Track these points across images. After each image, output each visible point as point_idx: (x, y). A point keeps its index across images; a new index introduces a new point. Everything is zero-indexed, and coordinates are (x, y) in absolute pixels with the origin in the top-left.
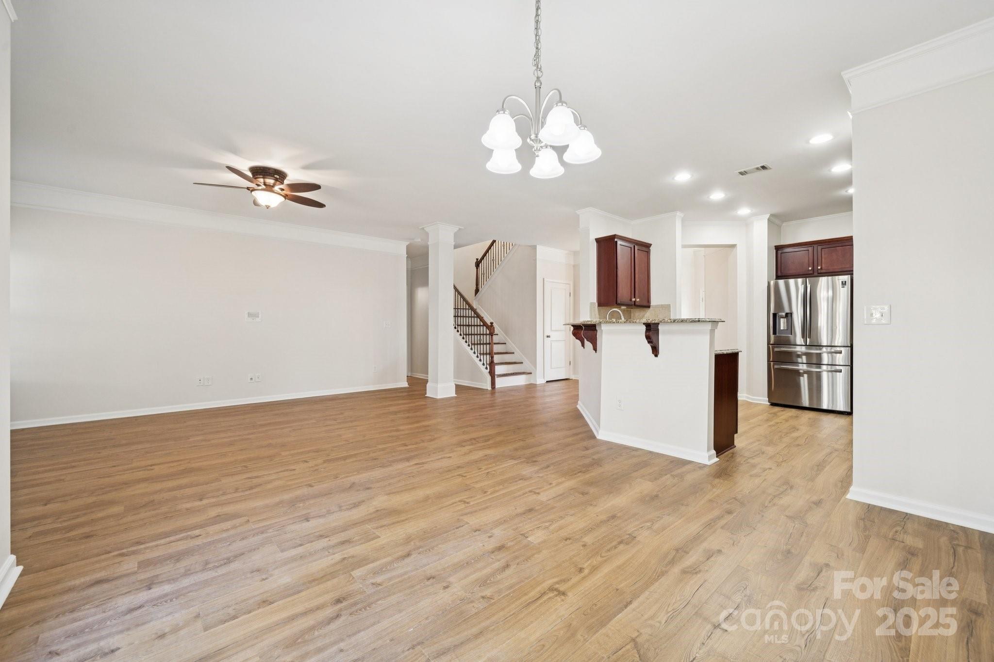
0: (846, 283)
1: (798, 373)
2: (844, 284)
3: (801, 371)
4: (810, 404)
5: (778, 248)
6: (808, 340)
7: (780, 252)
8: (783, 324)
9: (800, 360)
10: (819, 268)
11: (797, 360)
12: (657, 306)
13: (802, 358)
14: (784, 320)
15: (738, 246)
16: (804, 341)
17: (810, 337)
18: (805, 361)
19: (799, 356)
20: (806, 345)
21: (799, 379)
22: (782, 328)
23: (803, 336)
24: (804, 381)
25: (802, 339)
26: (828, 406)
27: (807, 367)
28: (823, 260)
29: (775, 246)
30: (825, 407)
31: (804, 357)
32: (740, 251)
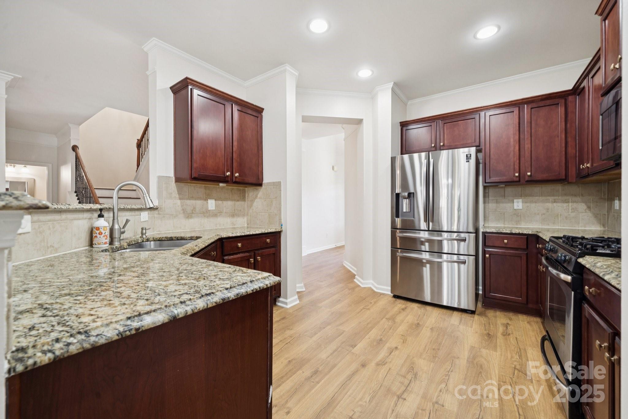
0: (470, 156)
1: (420, 263)
2: (468, 157)
3: (424, 261)
4: (431, 300)
5: (404, 125)
6: (431, 224)
7: (405, 129)
8: (405, 205)
9: (423, 248)
10: (442, 144)
11: (421, 248)
12: (269, 184)
13: (424, 245)
14: (406, 201)
15: (364, 121)
16: (426, 225)
17: (433, 221)
18: (427, 250)
19: (422, 243)
20: (429, 230)
21: (422, 270)
22: (404, 210)
23: (425, 220)
24: (427, 271)
25: (425, 224)
26: (448, 302)
27: (430, 255)
28: (445, 135)
29: (400, 123)
30: (445, 303)
31: (427, 244)
32: (366, 127)
